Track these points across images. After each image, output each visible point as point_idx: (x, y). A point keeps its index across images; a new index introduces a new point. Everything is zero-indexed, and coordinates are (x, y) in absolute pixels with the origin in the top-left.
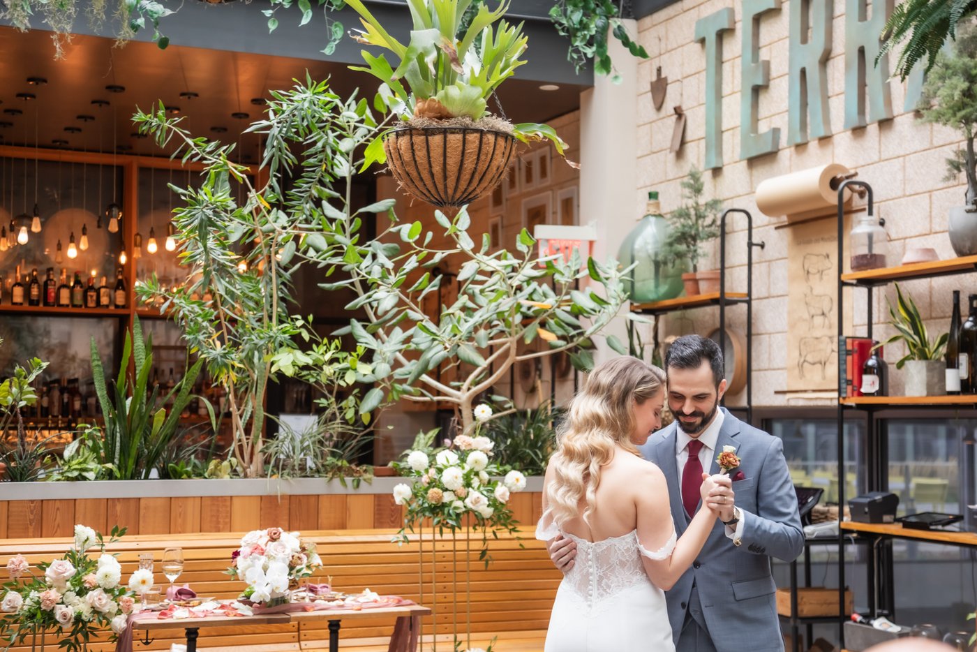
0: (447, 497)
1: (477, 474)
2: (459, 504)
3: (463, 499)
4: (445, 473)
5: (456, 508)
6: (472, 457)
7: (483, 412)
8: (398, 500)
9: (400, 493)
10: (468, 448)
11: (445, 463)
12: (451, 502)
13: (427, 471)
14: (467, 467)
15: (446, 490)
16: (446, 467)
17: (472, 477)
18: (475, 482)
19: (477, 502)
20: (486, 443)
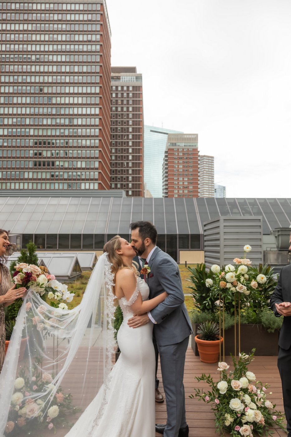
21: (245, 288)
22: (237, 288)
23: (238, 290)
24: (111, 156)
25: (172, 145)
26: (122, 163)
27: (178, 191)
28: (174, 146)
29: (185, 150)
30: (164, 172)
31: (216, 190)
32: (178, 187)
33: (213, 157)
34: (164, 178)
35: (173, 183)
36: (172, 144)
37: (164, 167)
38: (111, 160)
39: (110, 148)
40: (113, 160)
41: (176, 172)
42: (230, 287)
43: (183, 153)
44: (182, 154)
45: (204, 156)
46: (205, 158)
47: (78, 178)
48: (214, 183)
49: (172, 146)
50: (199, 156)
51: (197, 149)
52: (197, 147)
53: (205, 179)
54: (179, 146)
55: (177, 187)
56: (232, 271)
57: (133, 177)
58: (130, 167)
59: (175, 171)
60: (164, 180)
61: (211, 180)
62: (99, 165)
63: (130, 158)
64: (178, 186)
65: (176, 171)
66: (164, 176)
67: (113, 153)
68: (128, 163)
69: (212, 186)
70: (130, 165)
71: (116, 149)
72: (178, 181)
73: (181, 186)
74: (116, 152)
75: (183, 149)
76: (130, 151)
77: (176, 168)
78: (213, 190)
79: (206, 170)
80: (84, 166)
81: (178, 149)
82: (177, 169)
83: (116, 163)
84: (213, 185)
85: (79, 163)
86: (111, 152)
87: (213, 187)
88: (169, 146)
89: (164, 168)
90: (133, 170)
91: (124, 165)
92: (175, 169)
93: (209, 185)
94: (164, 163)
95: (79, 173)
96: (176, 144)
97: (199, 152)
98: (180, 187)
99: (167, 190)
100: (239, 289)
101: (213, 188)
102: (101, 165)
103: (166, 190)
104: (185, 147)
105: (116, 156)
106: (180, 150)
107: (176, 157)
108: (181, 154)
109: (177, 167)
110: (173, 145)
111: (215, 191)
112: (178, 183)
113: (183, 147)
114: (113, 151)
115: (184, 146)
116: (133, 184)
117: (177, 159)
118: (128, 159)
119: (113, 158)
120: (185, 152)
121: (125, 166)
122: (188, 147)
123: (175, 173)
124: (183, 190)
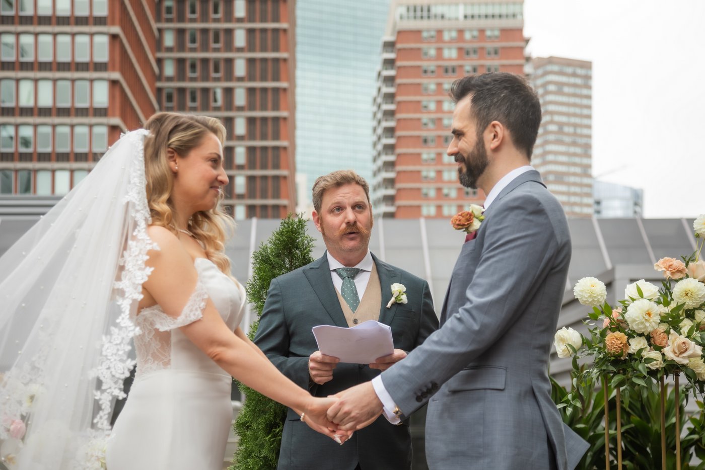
24: (160, 61)
25: (412, 14)
26: (206, 91)
27: (439, 208)
28: (422, 17)
29: (468, 36)
30: (380, 131)
31: (598, 203)
32: (439, 190)
33: (587, 65)
34: (379, 154)
35: (416, 175)
36: (415, 11)
37: (379, 106)
38: (159, 78)
39: (155, 26)
40: (169, 79)
41: (429, 130)
43: (460, 49)
44: (454, 53)
45: (551, 60)
46: (555, 68)
47: (23, 150)
48: (590, 176)
49: (415, 18)
50: (528, 59)
51: (520, 30)
52: (522, 21)
53: (550, 157)
54: (443, 17)
55: (432, 193)
57: (251, 150)
58: (240, 109)
59: (425, 124)
60: (380, 163)
61: (577, 160)
62: (112, 97)
63: (240, 68)
64: (439, 185)
65: (431, 126)
66: (380, 147)
67: (169, 50)
68: (229, 92)
69: (581, 185)
70: (240, 98)
71: (180, 32)
72: (439, 168)
73: (450, 189)
74: (181, 46)
75: (461, 32)
76: (240, 39)
77: (429, 112)
78: (588, 205)
79: (557, 118)
80: (45, 100)
81: (440, 32)
82: (433, 116)
83: (182, 91)
84: (586, 181)
85: (26, 88)
86: (158, 44)
87: (586, 190)
88: (401, 17)
89: (380, 115)
90: (251, 121)
91: (215, 101)
92: (425, 118)
93: (569, 184)
94: (379, 90)
95: (27, 132)
96: (429, 10)
97: (527, 41)
98: (445, 191)
99: (392, 205)
101: (589, 195)
102: (117, 93)
103: (387, 205)
104: (470, 23)
105: (180, 62)
106: (446, 36)
107: (431, 65)
108: (451, 53)
109: (432, 106)
110: (419, 14)
111: (596, 207)
112: (439, 173)
113: (462, 23)
114: (169, 40)
115: (466, 17)
116: (251, 179)
117: (432, 72)
118: (229, 76)
119: (169, 70)
120: (471, 42)
121: (220, 102)
122: (483, 23)
123: (424, 134)
124: (460, 202)
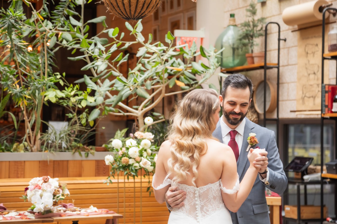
0: (131, 162)
1: (145, 150)
2: (137, 165)
3: (138, 163)
4: (130, 150)
5: (135, 167)
6: (143, 142)
7: (149, 120)
8: (107, 163)
9: (108, 160)
10: (141, 138)
11: (130, 145)
12: (133, 164)
13: (121, 149)
14: (141, 147)
15: (131, 158)
16: (131, 147)
17: (143, 152)
18: (145, 154)
19: (145, 164)
20: (150, 135)
21: (149, 163)
22: (141, 163)
23: (142, 166)
42: (133, 163)
56: (133, 146)
100: (143, 164)
